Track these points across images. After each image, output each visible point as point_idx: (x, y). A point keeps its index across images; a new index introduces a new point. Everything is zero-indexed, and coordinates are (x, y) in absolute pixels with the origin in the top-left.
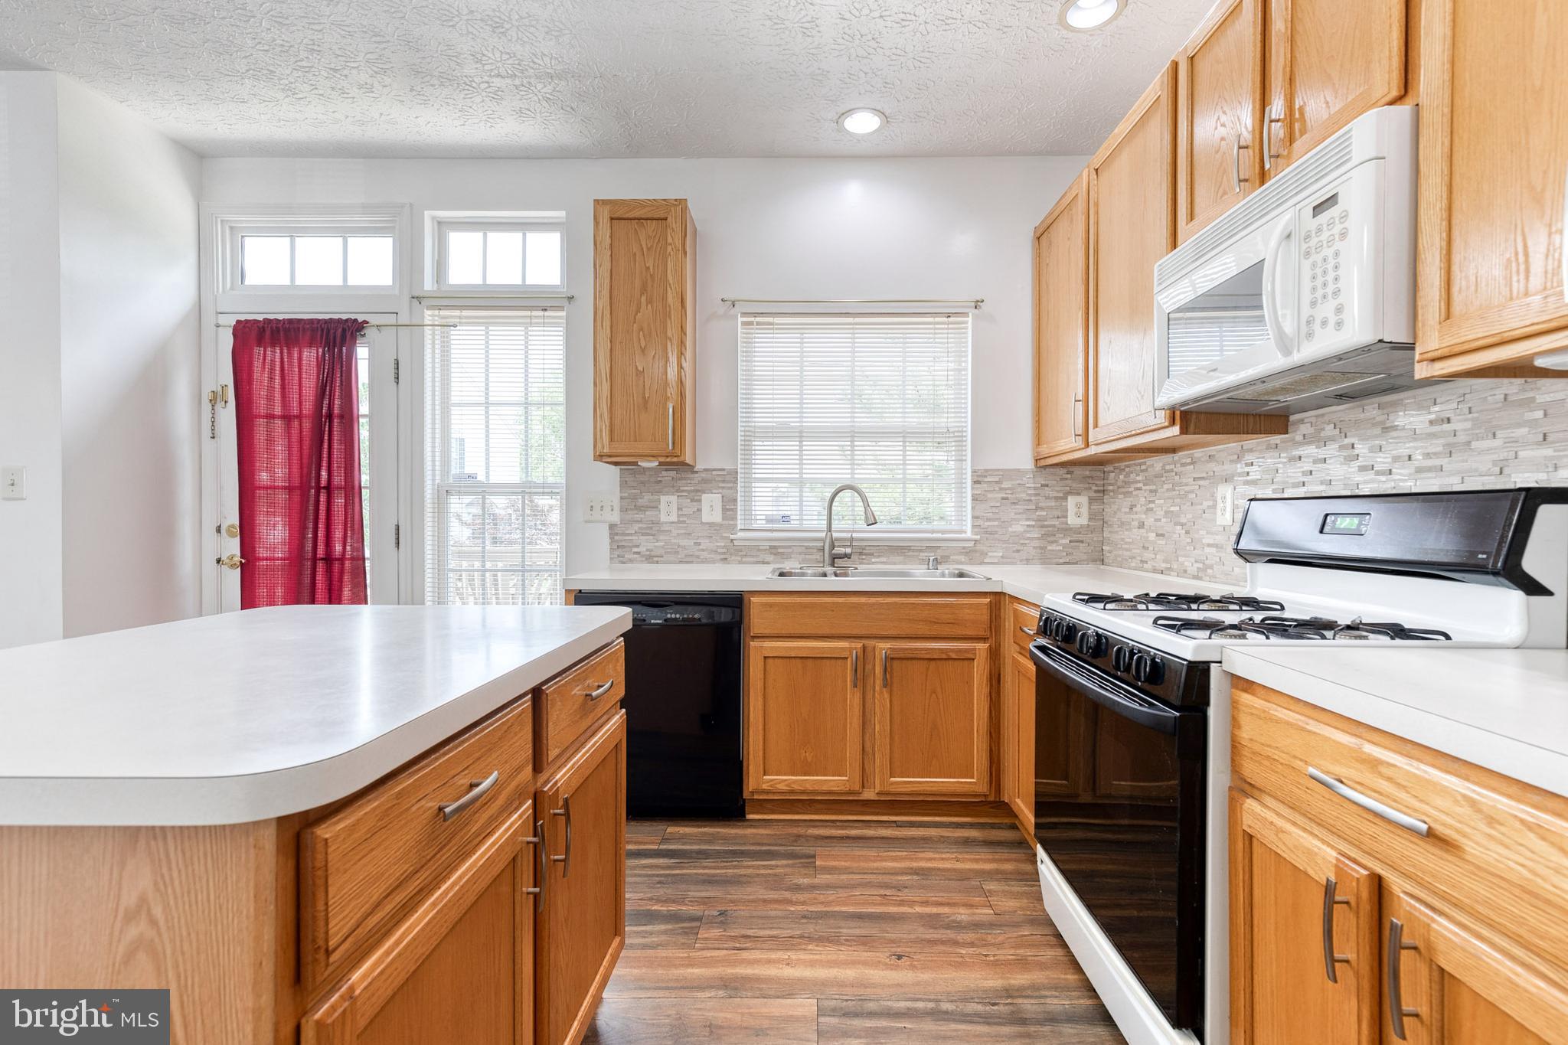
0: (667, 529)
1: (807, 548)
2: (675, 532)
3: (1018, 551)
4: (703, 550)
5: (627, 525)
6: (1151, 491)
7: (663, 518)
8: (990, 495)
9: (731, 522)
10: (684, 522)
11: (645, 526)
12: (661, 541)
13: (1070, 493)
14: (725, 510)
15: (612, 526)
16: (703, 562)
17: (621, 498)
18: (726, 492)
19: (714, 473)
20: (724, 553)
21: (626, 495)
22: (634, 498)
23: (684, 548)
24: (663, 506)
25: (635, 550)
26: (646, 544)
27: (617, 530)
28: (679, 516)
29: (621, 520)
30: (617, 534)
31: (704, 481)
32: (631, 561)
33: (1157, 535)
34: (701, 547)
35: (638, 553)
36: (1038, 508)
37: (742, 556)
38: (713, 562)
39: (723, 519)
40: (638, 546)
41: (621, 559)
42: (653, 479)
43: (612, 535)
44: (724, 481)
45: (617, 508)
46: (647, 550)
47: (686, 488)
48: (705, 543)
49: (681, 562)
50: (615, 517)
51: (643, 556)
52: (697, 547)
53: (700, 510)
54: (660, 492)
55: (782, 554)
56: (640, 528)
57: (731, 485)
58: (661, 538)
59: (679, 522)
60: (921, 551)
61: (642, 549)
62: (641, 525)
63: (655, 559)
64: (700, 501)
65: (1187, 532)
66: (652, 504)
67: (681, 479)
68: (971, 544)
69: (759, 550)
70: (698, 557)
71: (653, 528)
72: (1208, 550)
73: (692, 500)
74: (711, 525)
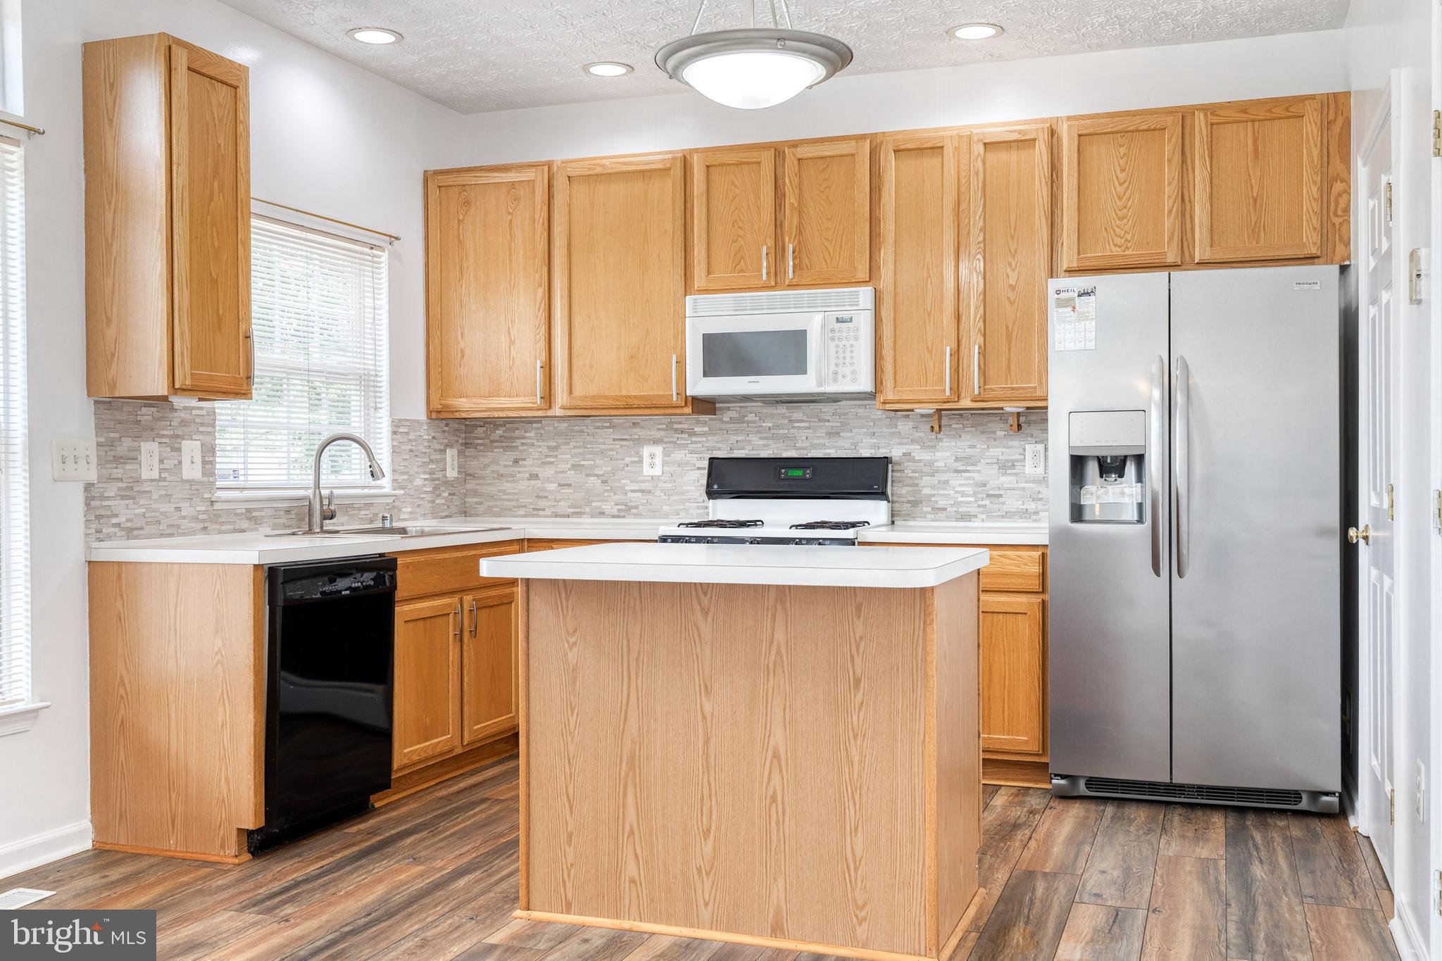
0: (147, 489)
1: (277, 509)
2: (155, 496)
3: (419, 506)
4: (184, 517)
5: (105, 485)
6: (548, 447)
7: (145, 475)
8: (403, 447)
9: (211, 479)
10: (164, 479)
11: (124, 485)
12: (140, 506)
13: (447, 446)
14: (204, 462)
15: (88, 487)
16: (184, 534)
17: (99, 445)
18: (208, 439)
19: (194, 412)
20: (204, 521)
21: (102, 440)
22: (111, 444)
23: (165, 514)
24: (144, 457)
25: (114, 520)
26: (126, 512)
27: (95, 492)
28: (161, 471)
29: (99, 477)
30: (93, 498)
31: (184, 423)
32: (110, 537)
33: (560, 485)
34: (183, 514)
35: (118, 525)
36: (431, 461)
37: (222, 523)
38: (193, 532)
39: (204, 474)
40: (116, 516)
41: (98, 535)
42: (132, 418)
43: (89, 500)
44: (202, 424)
45: (94, 460)
46: (128, 520)
47: (165, 432)
48: (187, 510)
49: (162, 535)
50: (92, 475)
51: (122, 529)
52: (178, 514)
53: (180, 463)
54: (137, 437)
55: (256, 518)
56: (120, 489)
57: (209, 429)
58: (142, 502)
59: (161, 479)
60: (359, 509)
61: (122, 519)
62: (120, 484)
63: (135, 532)
64: (179, 450)
65: (604, 482)
66: (132, 454)
67: (160, 419)
68: (390, 500)
69: (236, 515)
70: (178, 527)
71: (132, 490)
72: (630, 495)
73: (173, 449)
74: (191, 482)
